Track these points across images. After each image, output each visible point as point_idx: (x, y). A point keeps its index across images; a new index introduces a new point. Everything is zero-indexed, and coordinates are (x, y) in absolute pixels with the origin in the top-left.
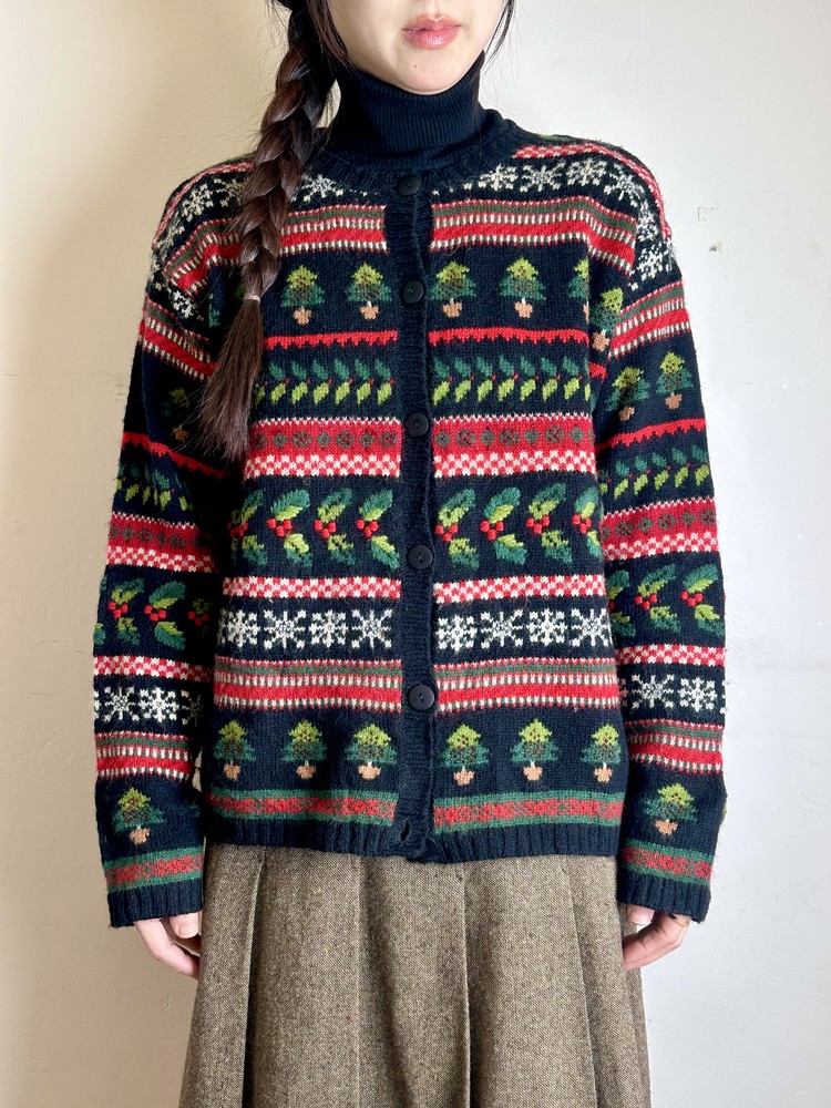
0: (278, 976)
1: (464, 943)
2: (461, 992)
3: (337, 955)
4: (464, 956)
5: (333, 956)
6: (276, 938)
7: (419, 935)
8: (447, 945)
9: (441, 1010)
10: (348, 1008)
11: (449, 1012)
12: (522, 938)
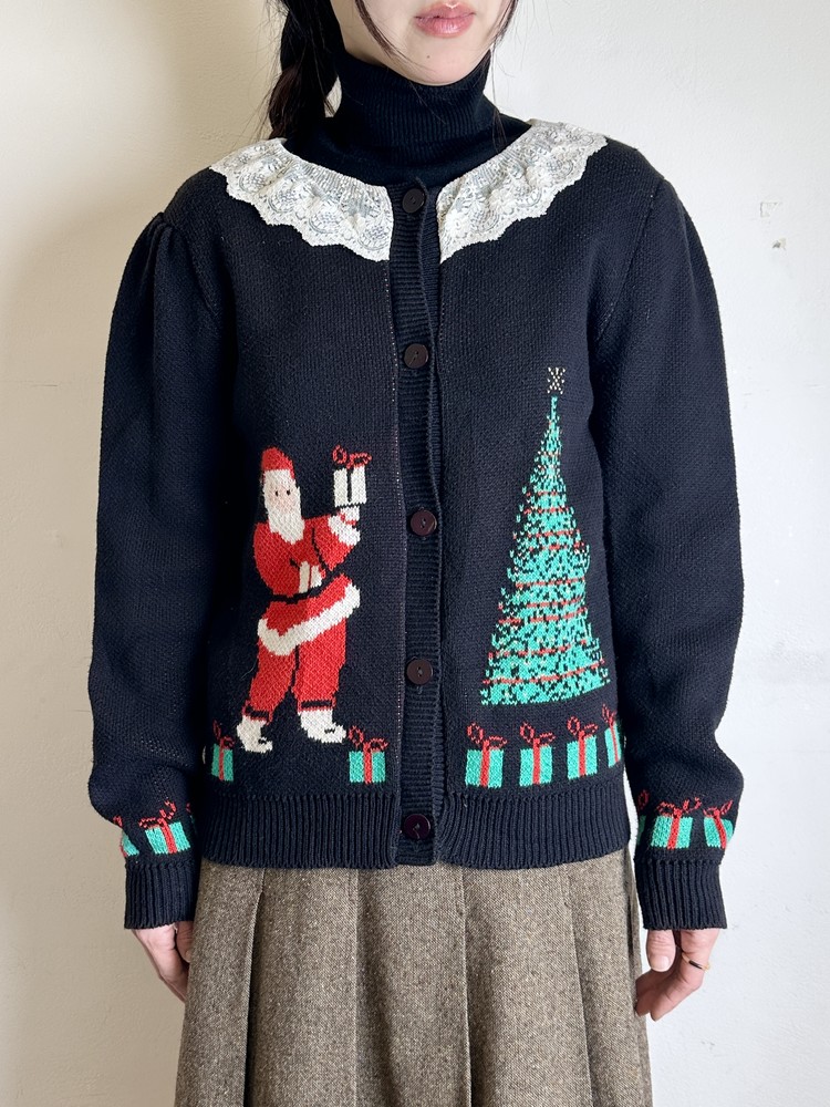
0: (274, 1009)
1: (465, 979)
2: (461, 1031)
3: (334, 991)
4: (465, 994)
5: (329, 991)
6: (273, 971)
7: (417, 972)
8: (446, 982)
9: (440, 1051)
10: (345, 1045)
11: (448, 1052)
12: (524, 976)
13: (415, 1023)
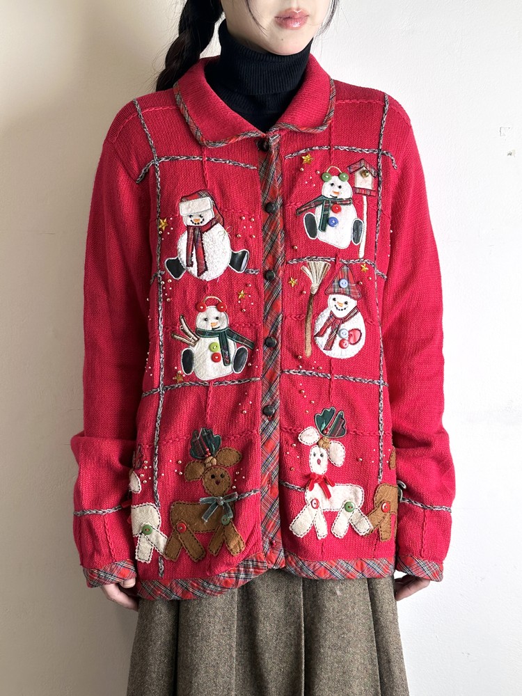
2: (299, 618)
9: (287, 629)
10: (230, 630)
11: (291, 630)
13: (272, 614)
